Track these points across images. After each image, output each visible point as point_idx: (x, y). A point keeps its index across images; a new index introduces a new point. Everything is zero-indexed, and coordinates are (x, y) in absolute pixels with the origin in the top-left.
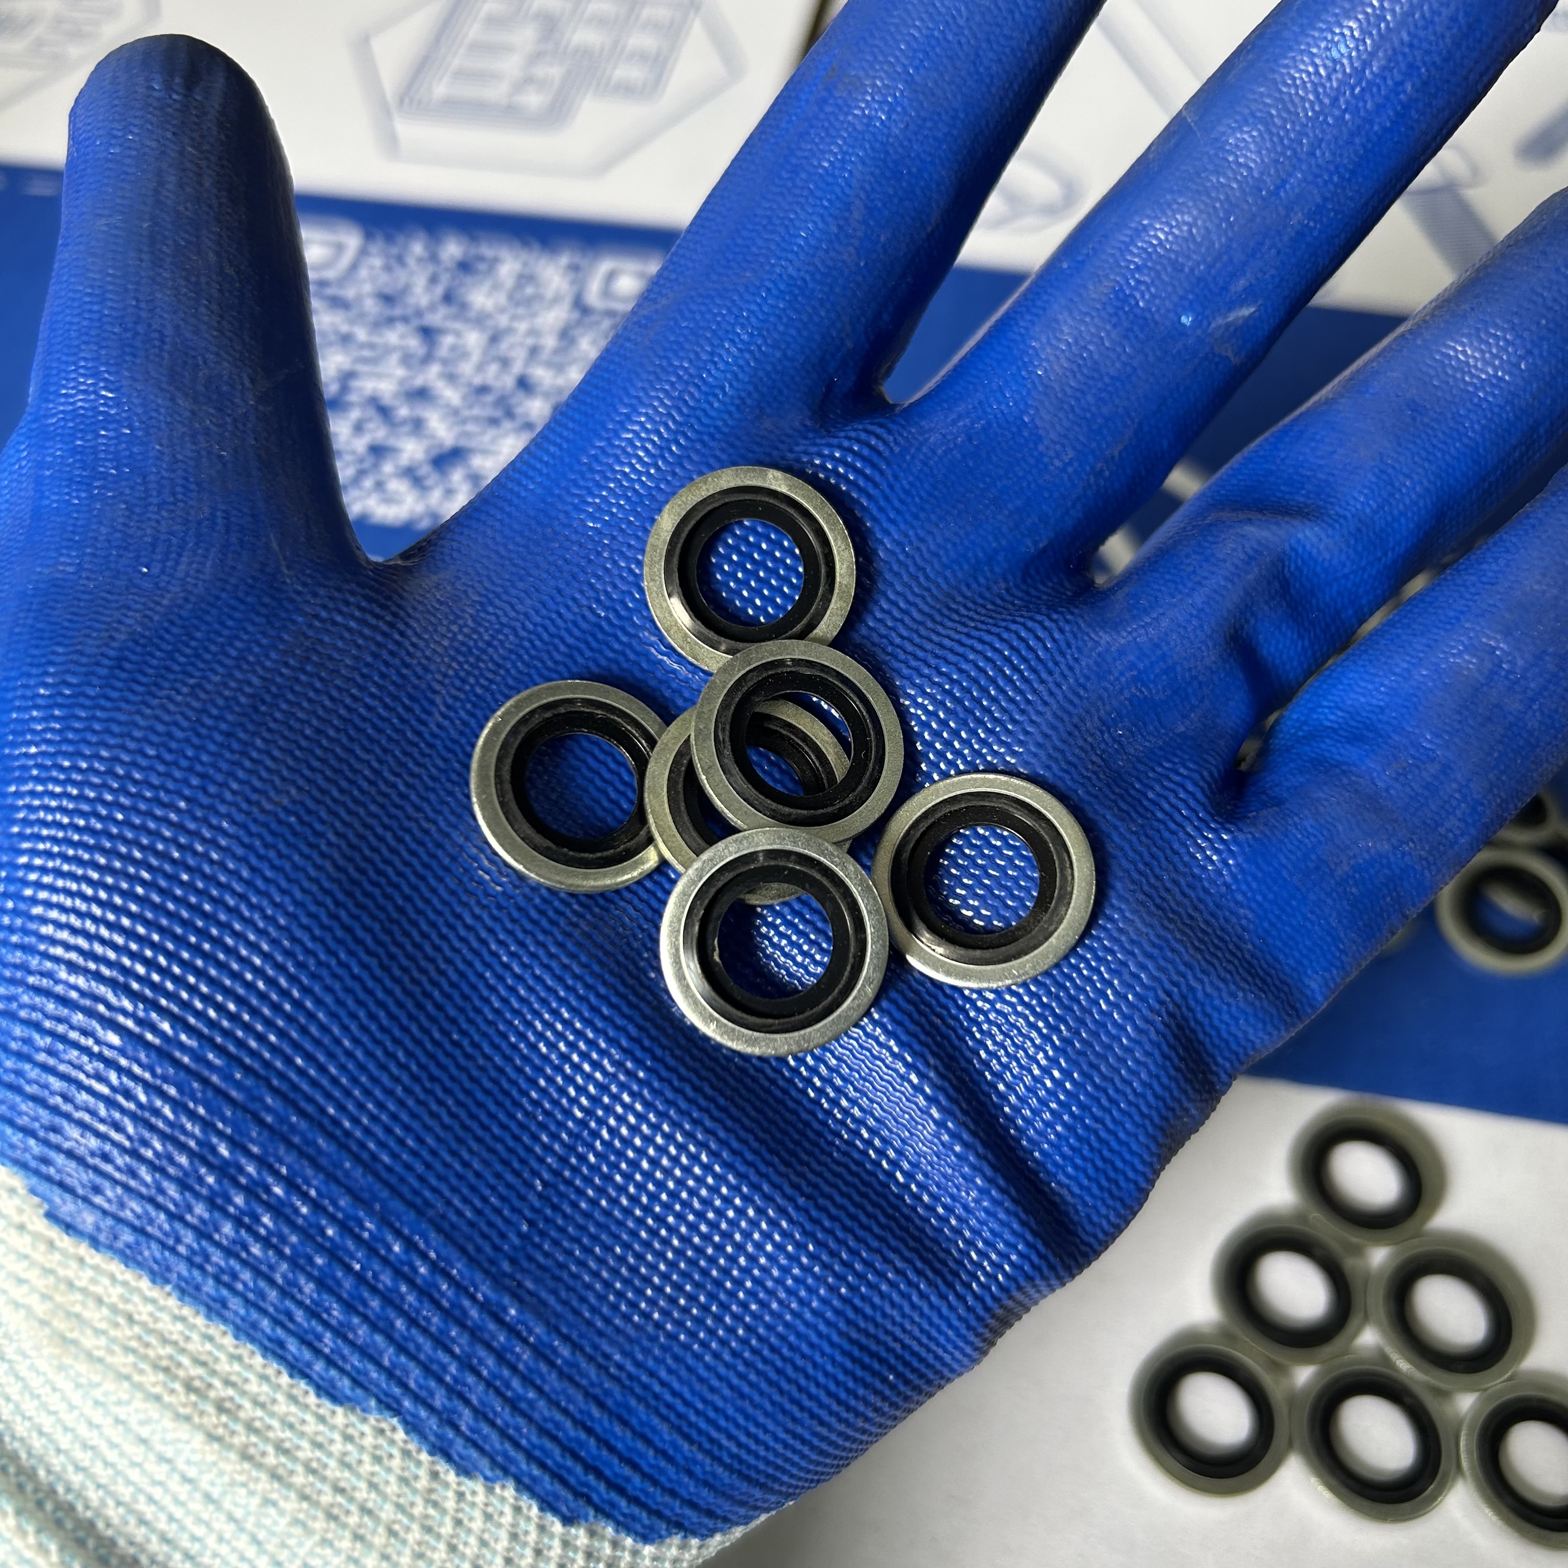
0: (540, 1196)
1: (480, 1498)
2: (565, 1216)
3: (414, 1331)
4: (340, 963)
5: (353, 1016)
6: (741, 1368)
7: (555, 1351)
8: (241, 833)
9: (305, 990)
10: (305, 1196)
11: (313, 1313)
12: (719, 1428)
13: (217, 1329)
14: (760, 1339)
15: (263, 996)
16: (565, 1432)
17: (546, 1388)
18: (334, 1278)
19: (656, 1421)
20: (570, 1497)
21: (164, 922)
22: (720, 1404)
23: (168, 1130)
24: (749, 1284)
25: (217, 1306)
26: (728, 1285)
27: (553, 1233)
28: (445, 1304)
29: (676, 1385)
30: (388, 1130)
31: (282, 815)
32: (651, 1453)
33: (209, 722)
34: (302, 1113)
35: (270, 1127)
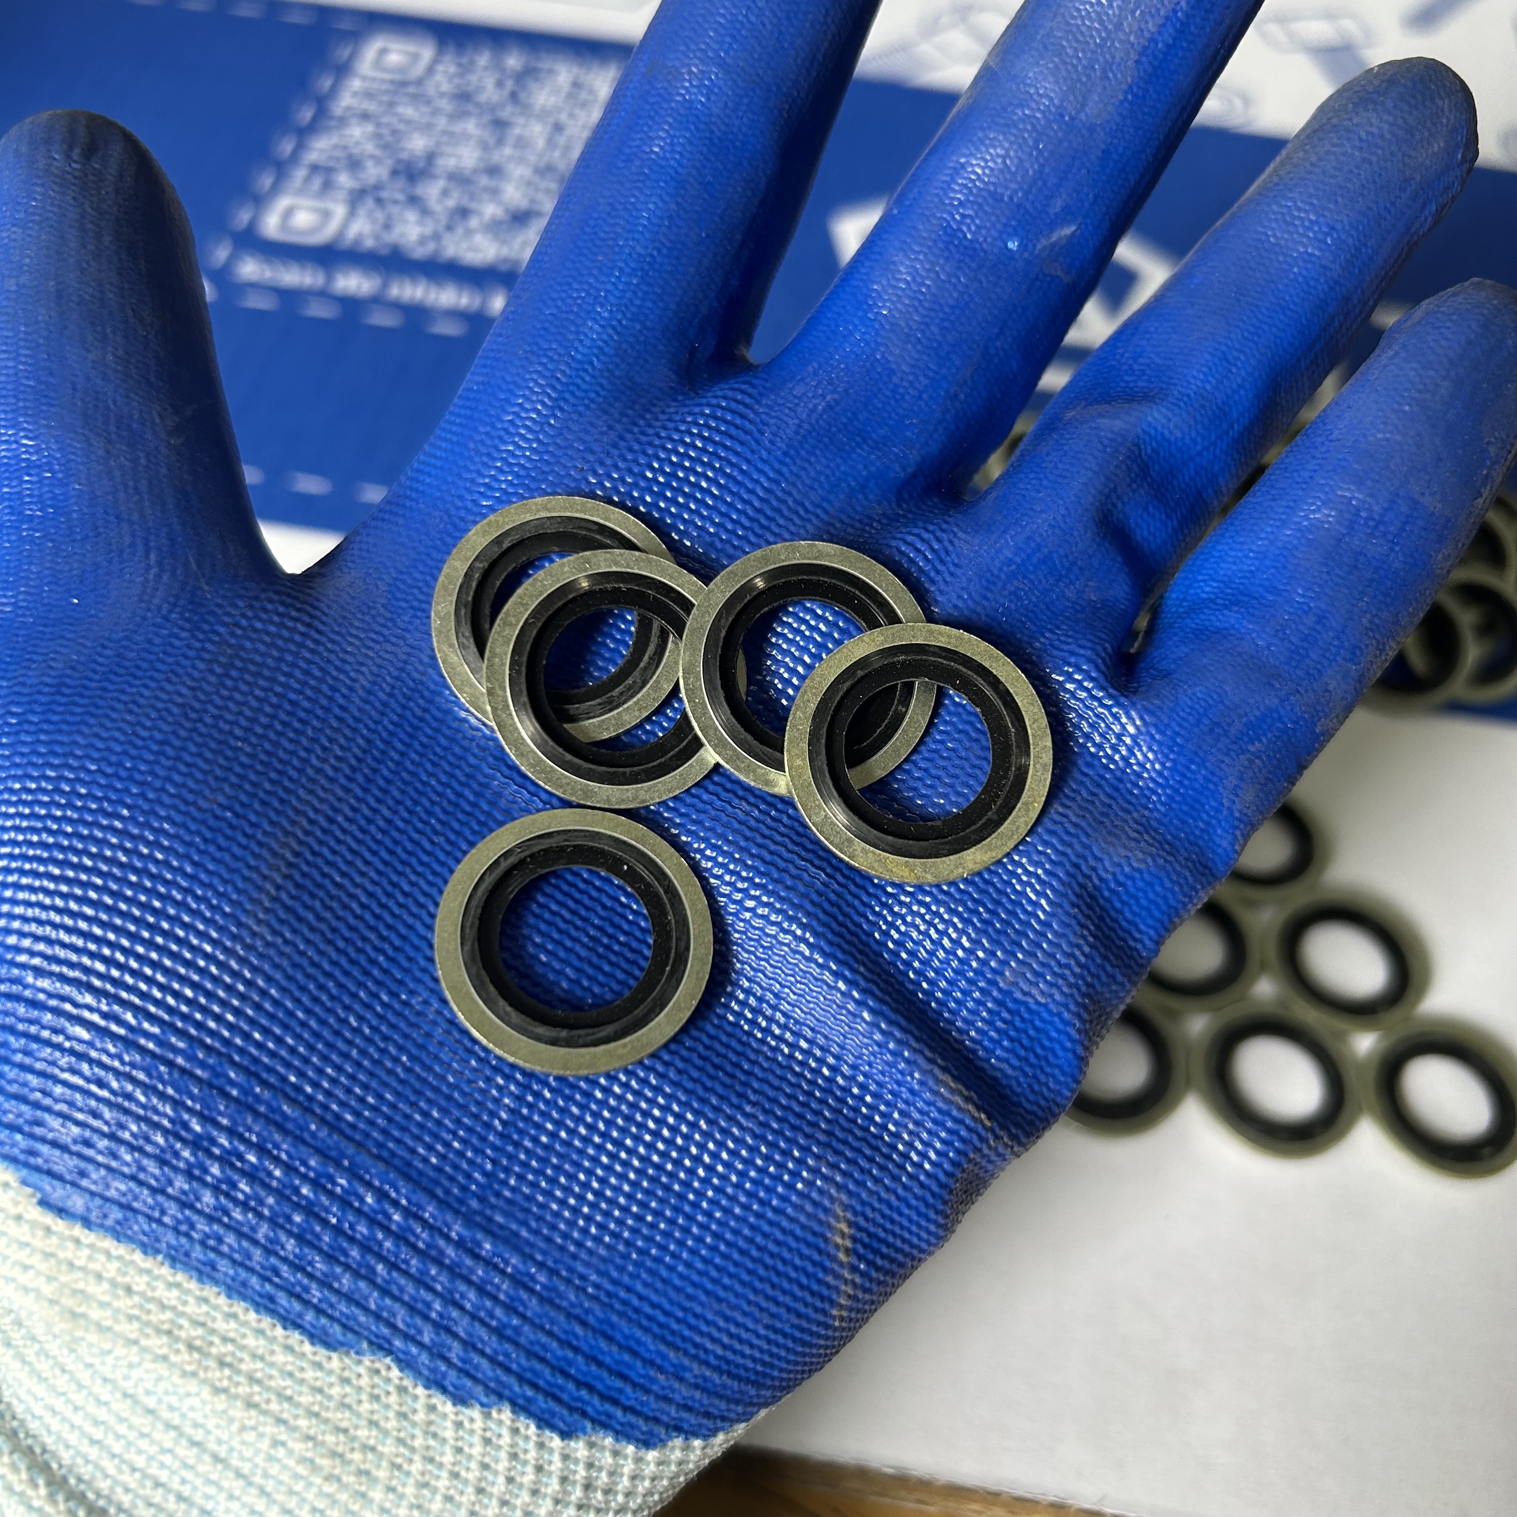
1: (479, 1424)
2: (526, 1151)
4: (286, 942)
5: (303, 989)
6: (714, 1273)
8: (182, 832)
9: (254, 969)
12: (702, 1334)
13: (210, 1291)
14: (728, 1244)
15: (215, 980)
16: (553, 1353)
17: (529, 1314)
18: (313, 1232)
19: (639, 1333)
20: (565, 1412)
21: (118, 921)
22: (698, 1309)
23: (141, 1112)
24: (710, 1193)
25: (208, 1269)
26: (691, 1197)
28: (421, 1245)
29: (654, 1297)
30: (349, 1091)
31: (219, 812)
32: (639, 1364)
33: (144, 733)
34: (264, 1083)
35: (236, 1100)
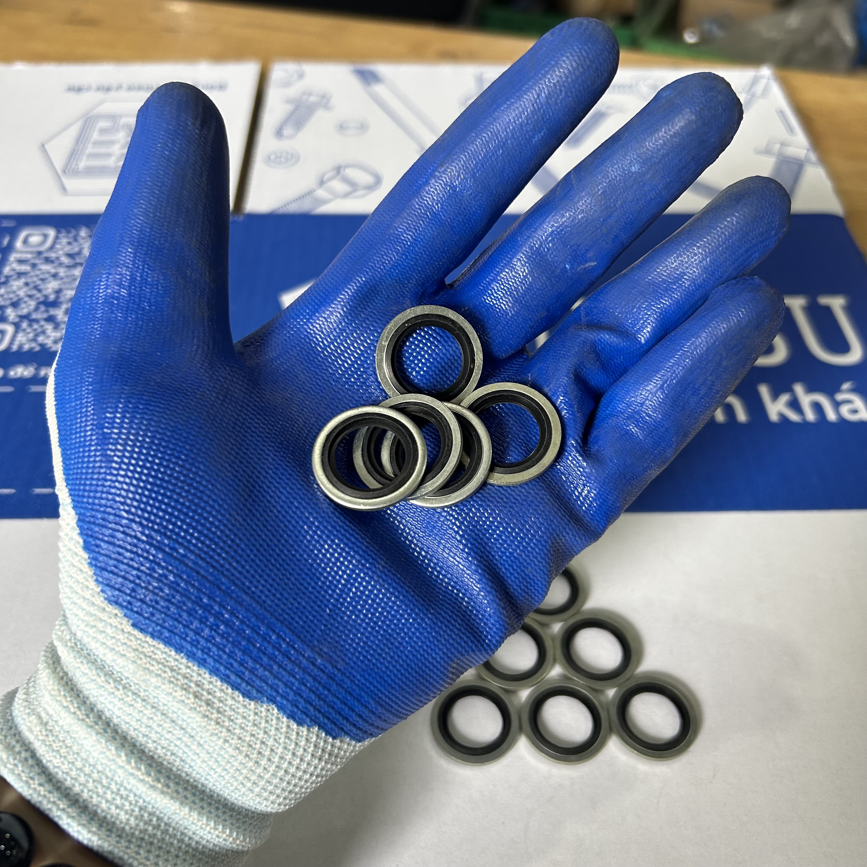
0: (328, 615)
1: (305, 733)
2: (338, 622)
3: (281, 670)
6: (404, 680)
7: (335, 675)
8: (208, 470)
10: (237, 617)
11: (241, 664)
15: (219, 537)
16: (337, 705)
18: (249, 649)
19: (370, 700)
20: (336, 729)
23: (183, 592)
24: (409, 648)
27: (334, 629)
28: (293, 659)
29: (379, 687)
30: (269, 591)
34: (235, 585)
35: (224, 591)
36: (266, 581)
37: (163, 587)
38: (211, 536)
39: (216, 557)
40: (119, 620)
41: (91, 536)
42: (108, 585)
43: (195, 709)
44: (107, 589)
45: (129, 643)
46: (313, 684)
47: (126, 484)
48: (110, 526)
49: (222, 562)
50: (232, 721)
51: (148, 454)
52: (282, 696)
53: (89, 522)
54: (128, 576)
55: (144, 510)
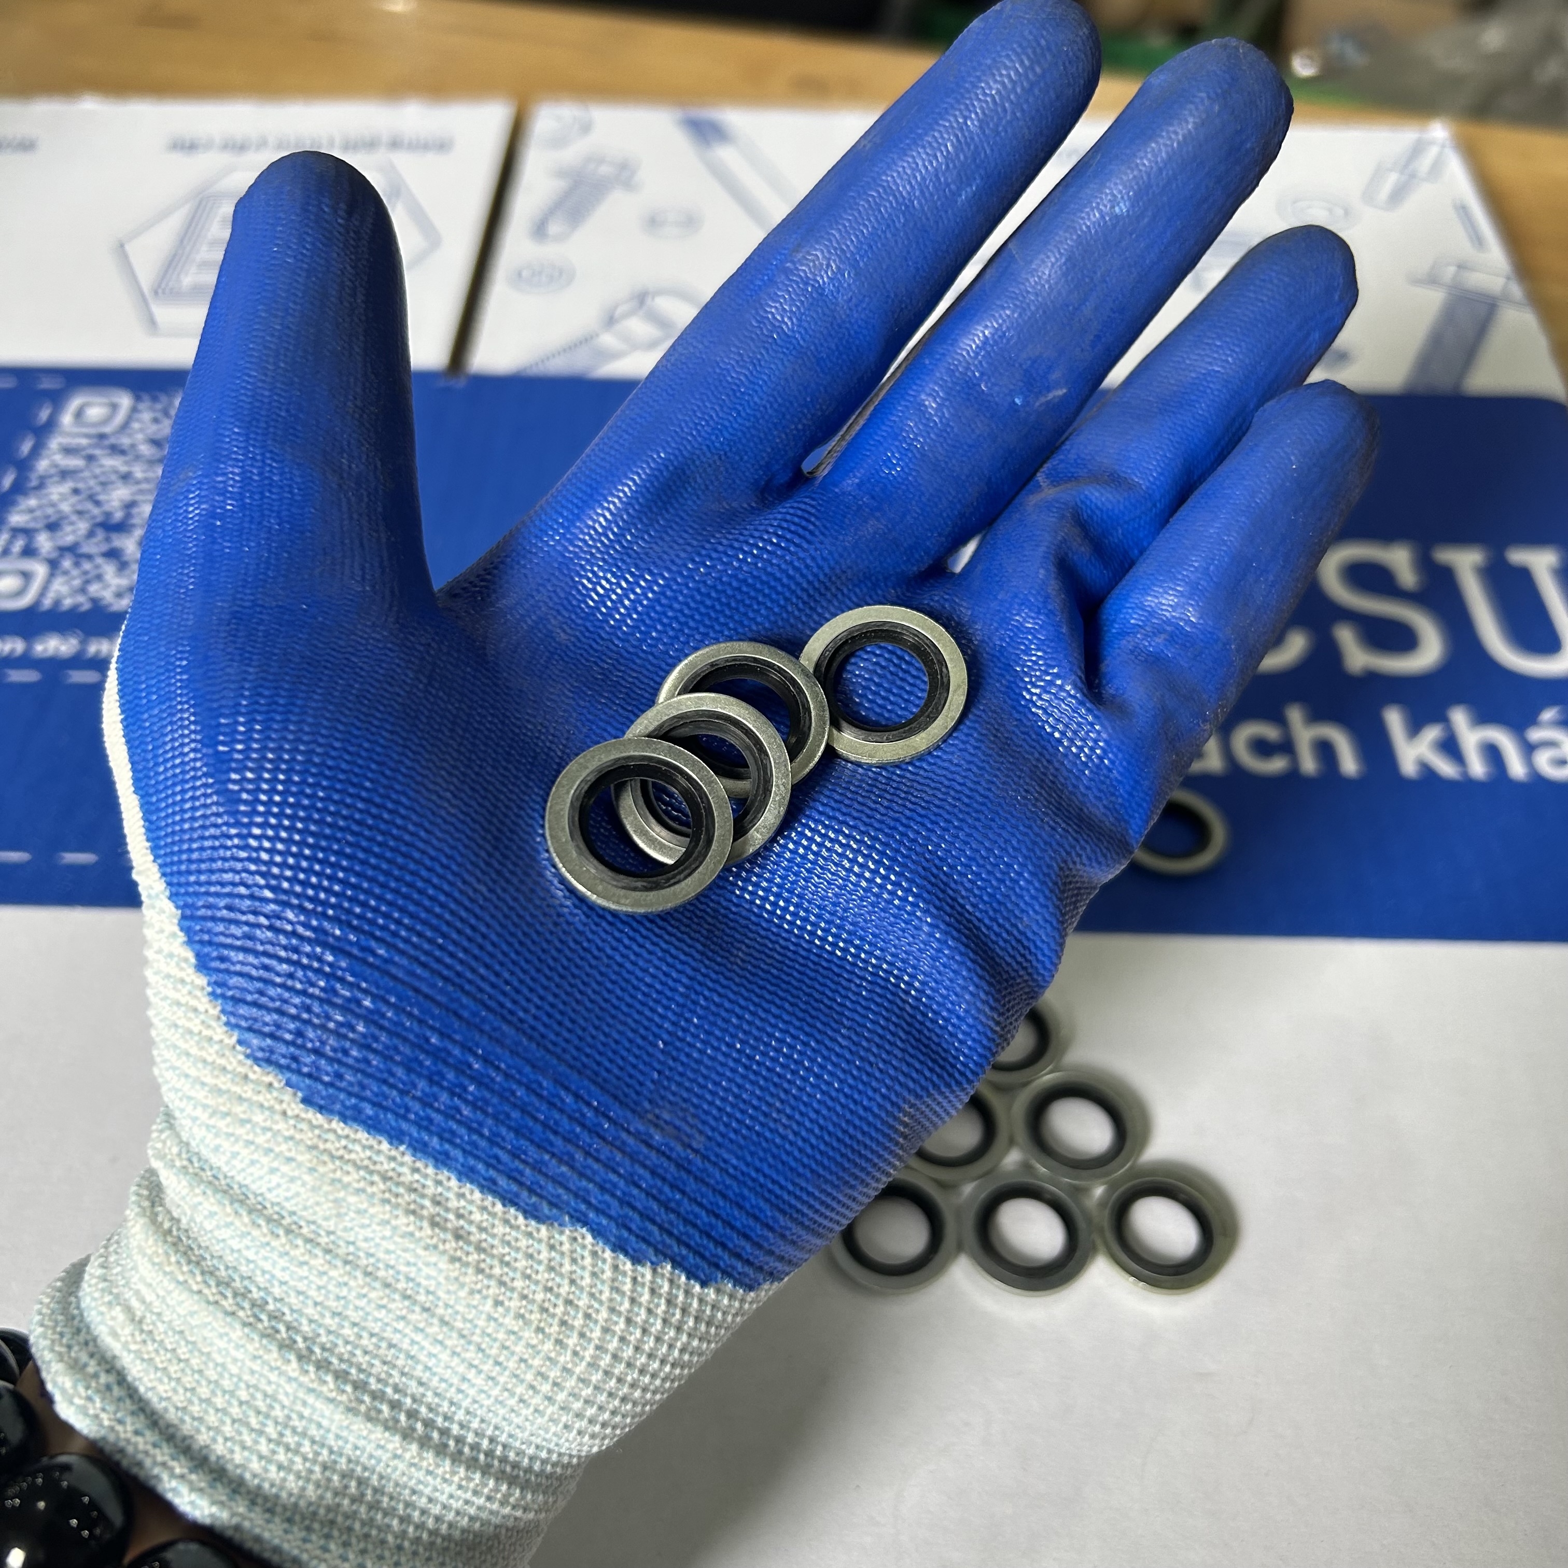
0: (663, 1051)
3: (590, 1161)
10: (498, 1068)
11: (515, 1156)
27: (677, 1077)
36: (542, 998)
37: (354, 1022)
38: (434, 921)
39: (448, 960)
40: (275, 1094)
41: (210, 943)
42: (250, 1029)
43: (435, 1247)
44: (248, 1036)
45: (298, 1136)
46: (651, 1182)
47: (269, 839)
48: (244, 918)
49: (459, 968)
50: (508, 1264)
51: (304, 782)
52: (598, 1211)
53: (204, 918)
54: (285, 1007)
55: (305, 884)
